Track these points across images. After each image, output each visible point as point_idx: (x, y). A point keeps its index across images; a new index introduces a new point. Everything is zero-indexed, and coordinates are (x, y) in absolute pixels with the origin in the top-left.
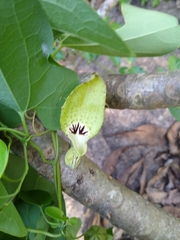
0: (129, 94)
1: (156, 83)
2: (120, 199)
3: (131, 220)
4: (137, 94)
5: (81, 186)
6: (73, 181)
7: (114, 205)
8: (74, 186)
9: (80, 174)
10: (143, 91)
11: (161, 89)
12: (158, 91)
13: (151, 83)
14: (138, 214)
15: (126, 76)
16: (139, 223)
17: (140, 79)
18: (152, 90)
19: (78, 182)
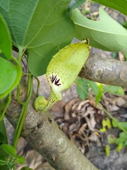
0: (95, 68)
1: (115, 66)
2: (65, 146)
3: (69, 164)
4: (100, 69)
5: (40, 129)
6: (35, 124)
7: (60, 150)
8: (34, 128)
9: (41, 119)
10: (105, 68)
11: (118, 71)
12: (115, 72)
13: (112, 65)
14: (75, 159)
15: (94, 54)
16: (74, 167)
17: (104, 60)
18: (111, 70)
19: (39, 126)
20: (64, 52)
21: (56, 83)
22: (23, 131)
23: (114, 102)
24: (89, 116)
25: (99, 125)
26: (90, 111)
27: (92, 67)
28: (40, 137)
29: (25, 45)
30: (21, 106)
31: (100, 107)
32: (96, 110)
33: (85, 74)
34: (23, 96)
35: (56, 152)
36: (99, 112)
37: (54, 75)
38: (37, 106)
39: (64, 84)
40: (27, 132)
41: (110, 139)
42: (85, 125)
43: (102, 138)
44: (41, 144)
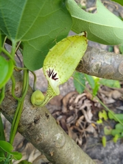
0: (92, 61)
1: (113, 60)
2: (63, 142)
3: (67, 159)
4: (98, 63)
5: (37, 125)
6: (31, 120)
7: (58, 146)
8: (31, 124)
9: (38, 114)
10: (103, 62)
11: (116, 65)
12: (113, 65)
13: (110, 59)
14: (73, 155)
15: (91, 48)
16: (72, 162)
17: (102, 53)
18: (109, 63)
19: (36, 121)
20: (61, 45)
21: (53, 77)
22: (19, 126)
23: (110, 95)
24: (86, 109)
25: (96, 117)
26: (87, 104)
27: (90, 60)
28: (37, 132)
29: (18, 38)
30: (17, 102)
31: (96, 99)
32: (93, 102)
33: (82, 67)
34: (19, 91)
35: (54, 148)
36: (95, 105)
37: (51, 69)
38: (34, 101)
39: (62, 78)
40: (23, 128)
41: (107, 130)
42: (82, 118)
43: (99, 129)
44: (38, 140)
